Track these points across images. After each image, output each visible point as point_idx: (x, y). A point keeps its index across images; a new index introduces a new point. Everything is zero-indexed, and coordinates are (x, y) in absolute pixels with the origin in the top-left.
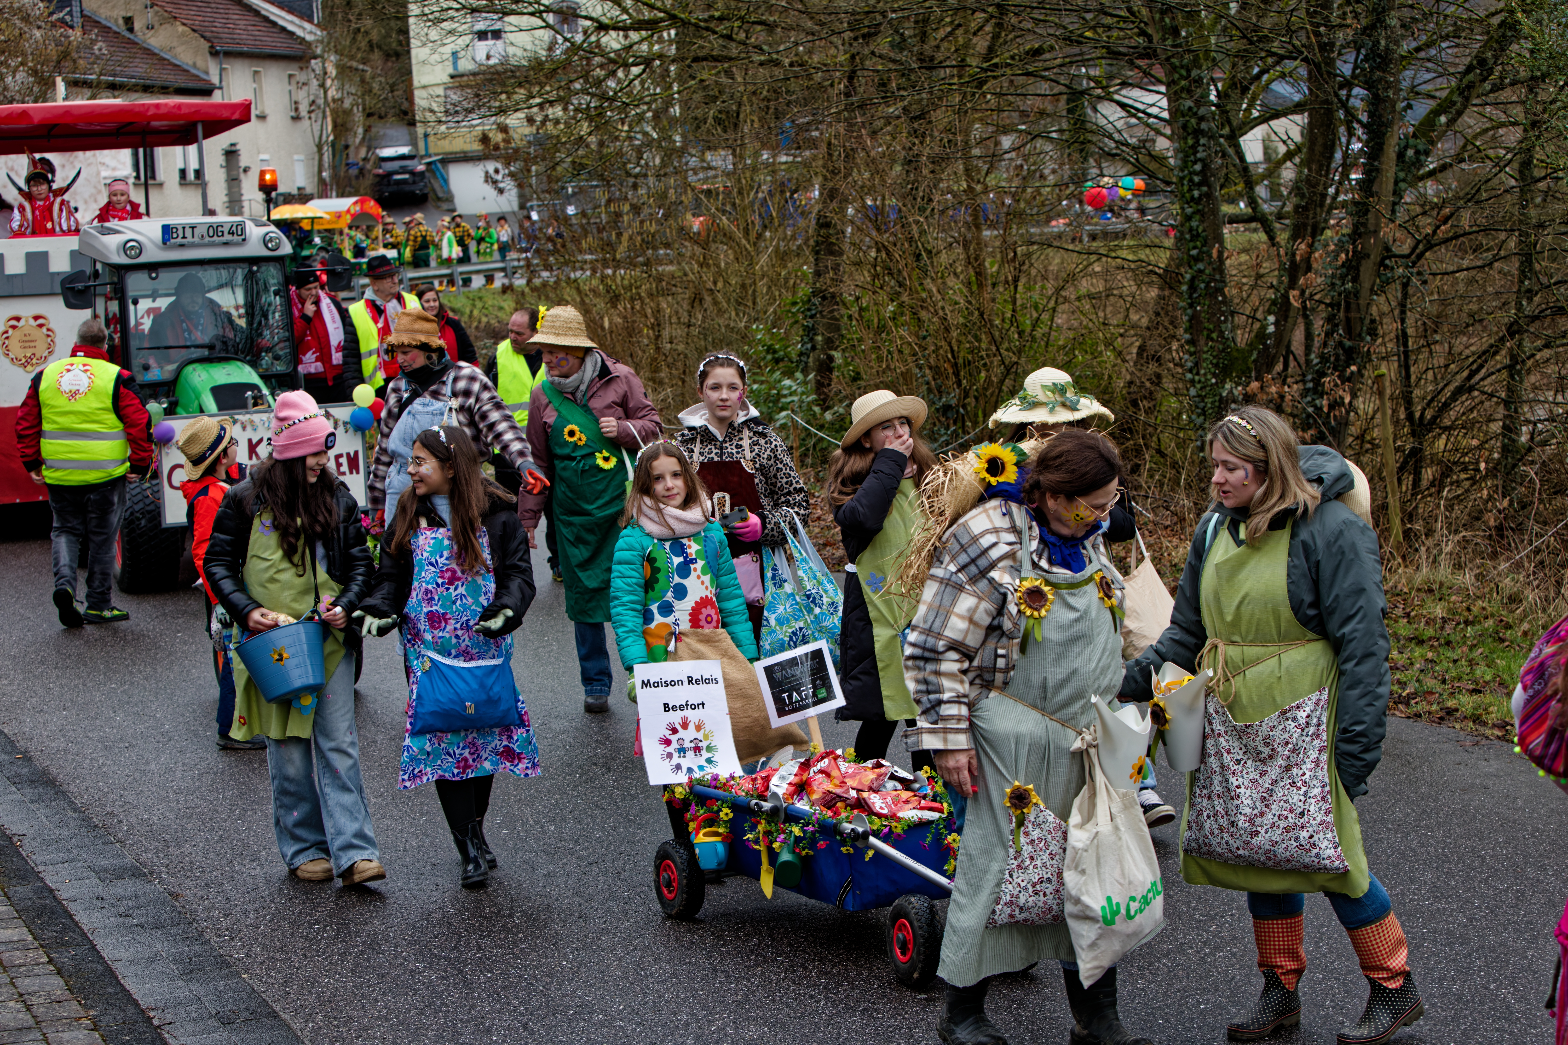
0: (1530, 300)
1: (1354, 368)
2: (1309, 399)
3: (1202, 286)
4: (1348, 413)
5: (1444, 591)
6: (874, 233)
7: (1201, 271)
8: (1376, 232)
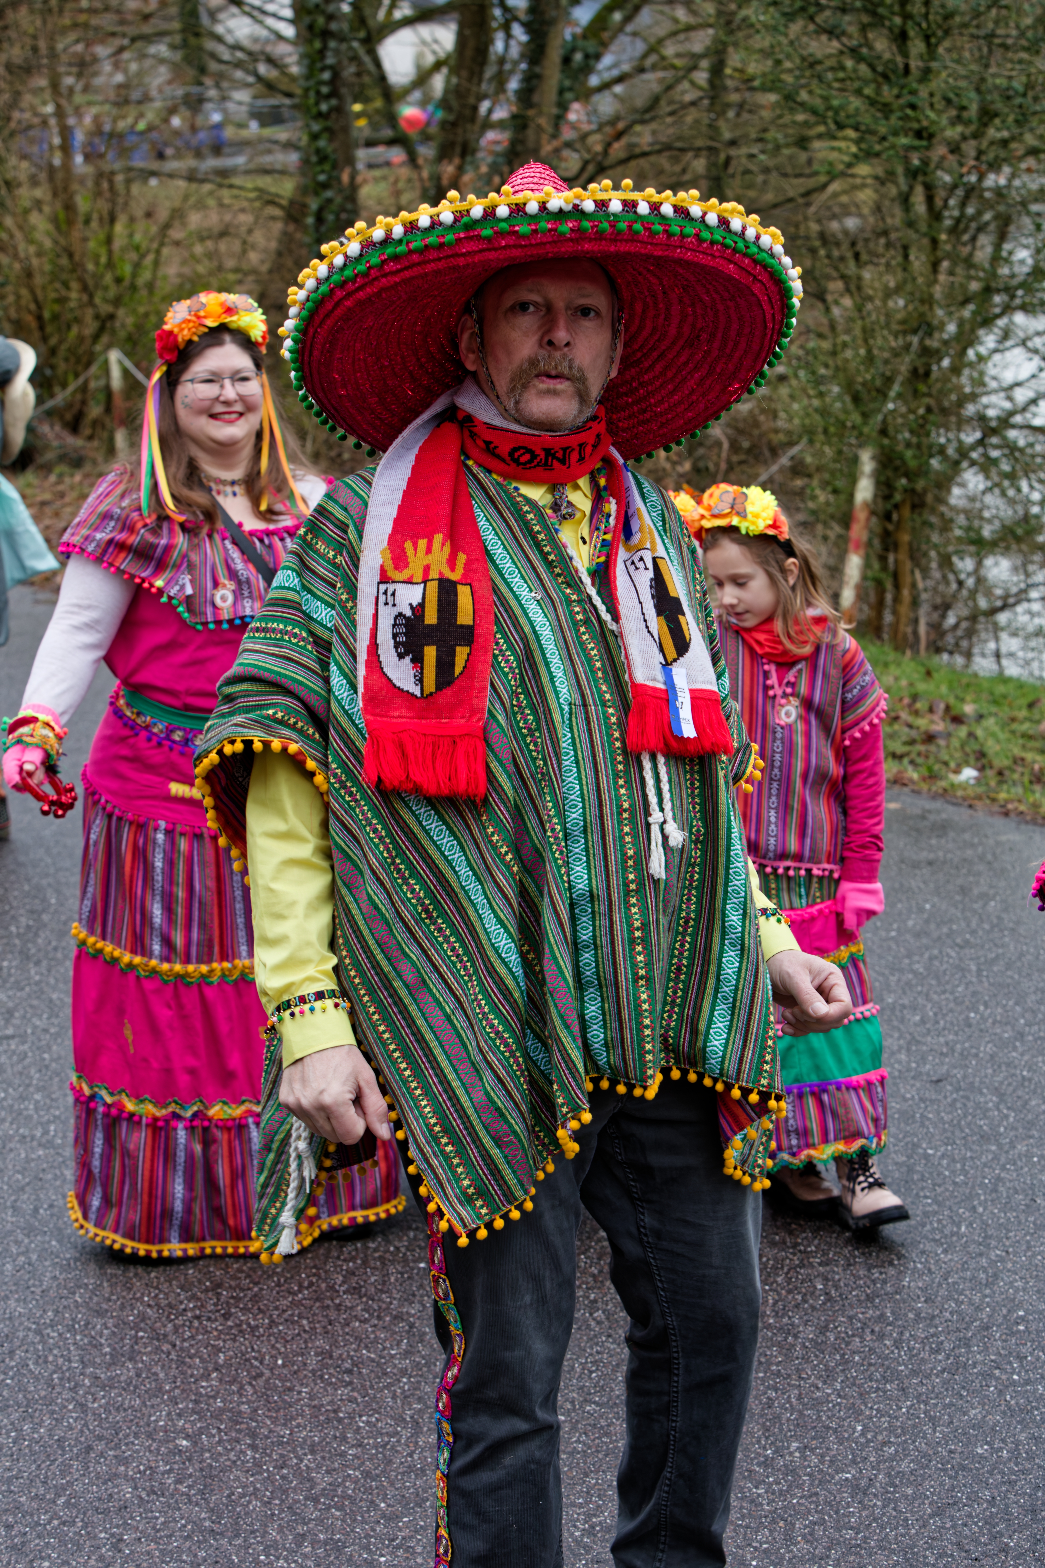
3: (333, 218)
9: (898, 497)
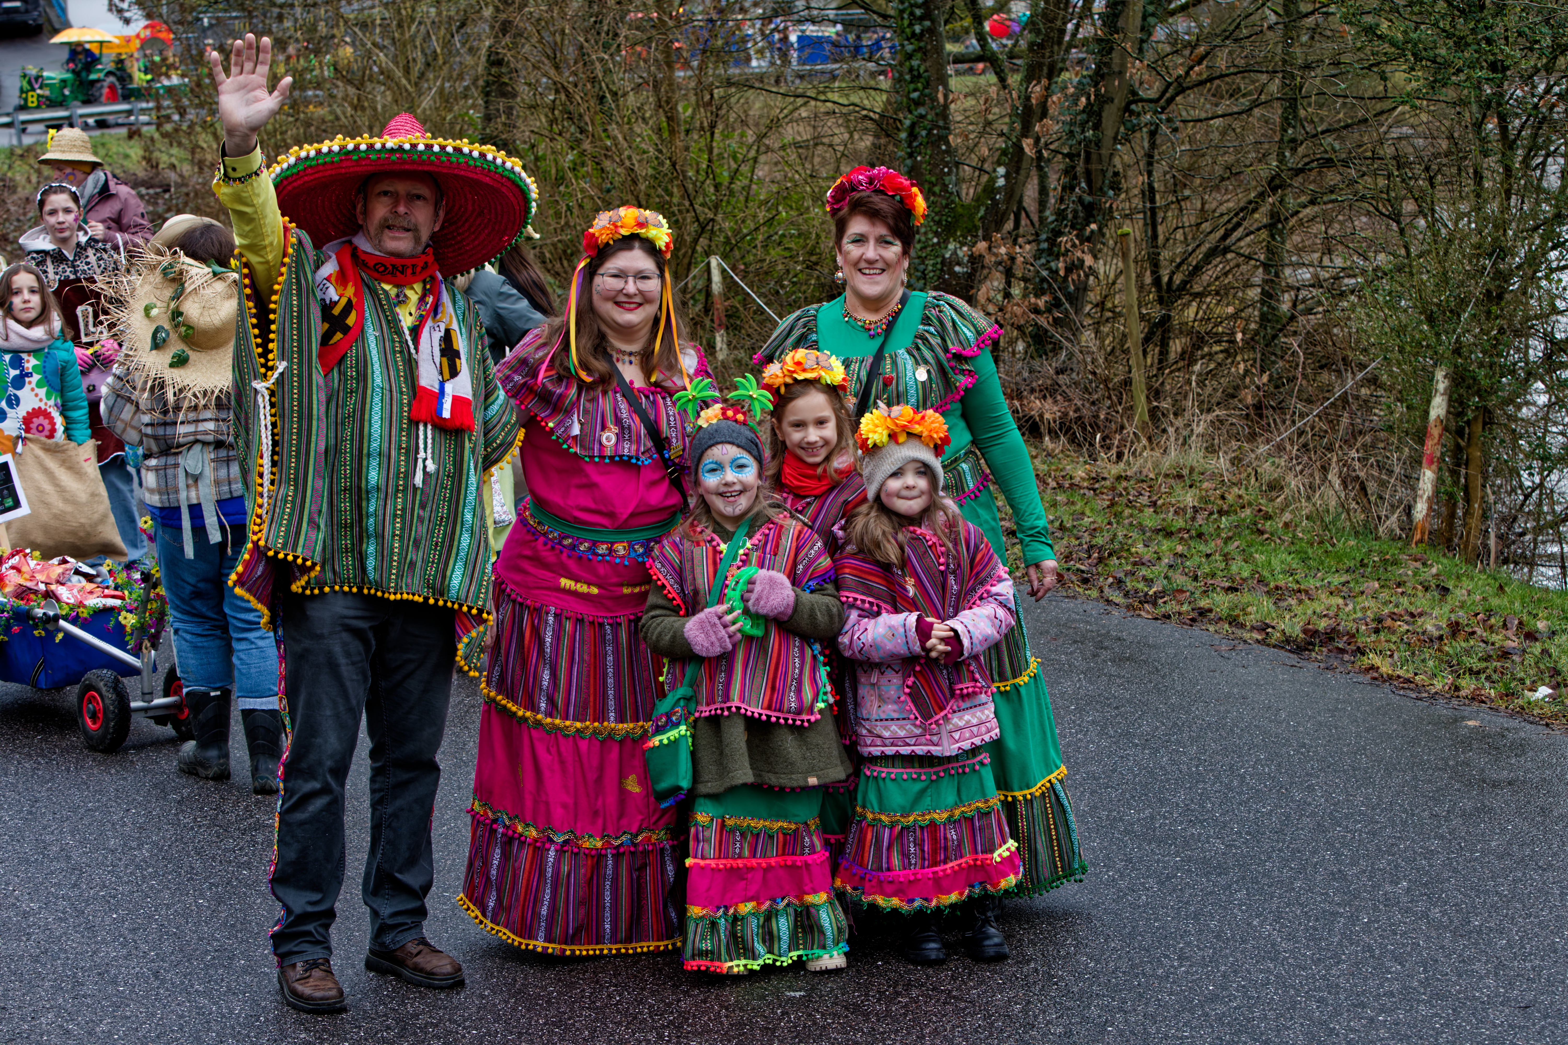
0: (1294, 150)
1: (1094, 226)
2: (1043, 261)
3: (924, 133)
4: (1087, 276)
5: (1195, 476)
6: (552, 72)
7: (922, 117)
8: (1121, 73)
9: (1470, 415)
